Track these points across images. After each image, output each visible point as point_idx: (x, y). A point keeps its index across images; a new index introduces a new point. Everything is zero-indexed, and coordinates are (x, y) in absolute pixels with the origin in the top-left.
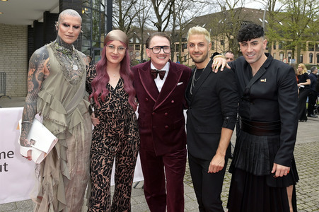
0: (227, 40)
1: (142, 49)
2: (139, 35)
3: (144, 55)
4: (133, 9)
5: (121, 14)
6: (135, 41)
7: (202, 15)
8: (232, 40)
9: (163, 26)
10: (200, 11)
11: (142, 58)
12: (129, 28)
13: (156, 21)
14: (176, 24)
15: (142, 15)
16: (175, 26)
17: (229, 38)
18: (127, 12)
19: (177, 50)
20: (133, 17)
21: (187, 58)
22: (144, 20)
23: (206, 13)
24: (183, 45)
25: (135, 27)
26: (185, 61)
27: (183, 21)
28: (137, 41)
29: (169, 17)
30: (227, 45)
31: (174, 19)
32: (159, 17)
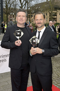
0: (48, 13)
1: (15, 17)
2: (14, 11)
3: (16, 20)
4: (11, 1)
5: (6, 3)
6: (12, 14)
7: (38, 3)
8: (51, 13)
9: (23, 8)
10: (38, 1)
11: (15, 21)
12: (10, 8)
13: (20, 6)
14: (29, 7)
15: (15, 3)
16: (28, 8)
17: (49, 12)
18: (9, 2)
19: (29, 17)
20: (11, 4)
21: (33, 20)
22: (16, 5)
23: (40, 2)
24: (31, 15)
25: (12, 8)
26: (32, 22)
27: (31, 6)
28: (13, 14)
29: (25, 4)
30: (48, 15)
31: (28, 5)
32: (22, 4)
